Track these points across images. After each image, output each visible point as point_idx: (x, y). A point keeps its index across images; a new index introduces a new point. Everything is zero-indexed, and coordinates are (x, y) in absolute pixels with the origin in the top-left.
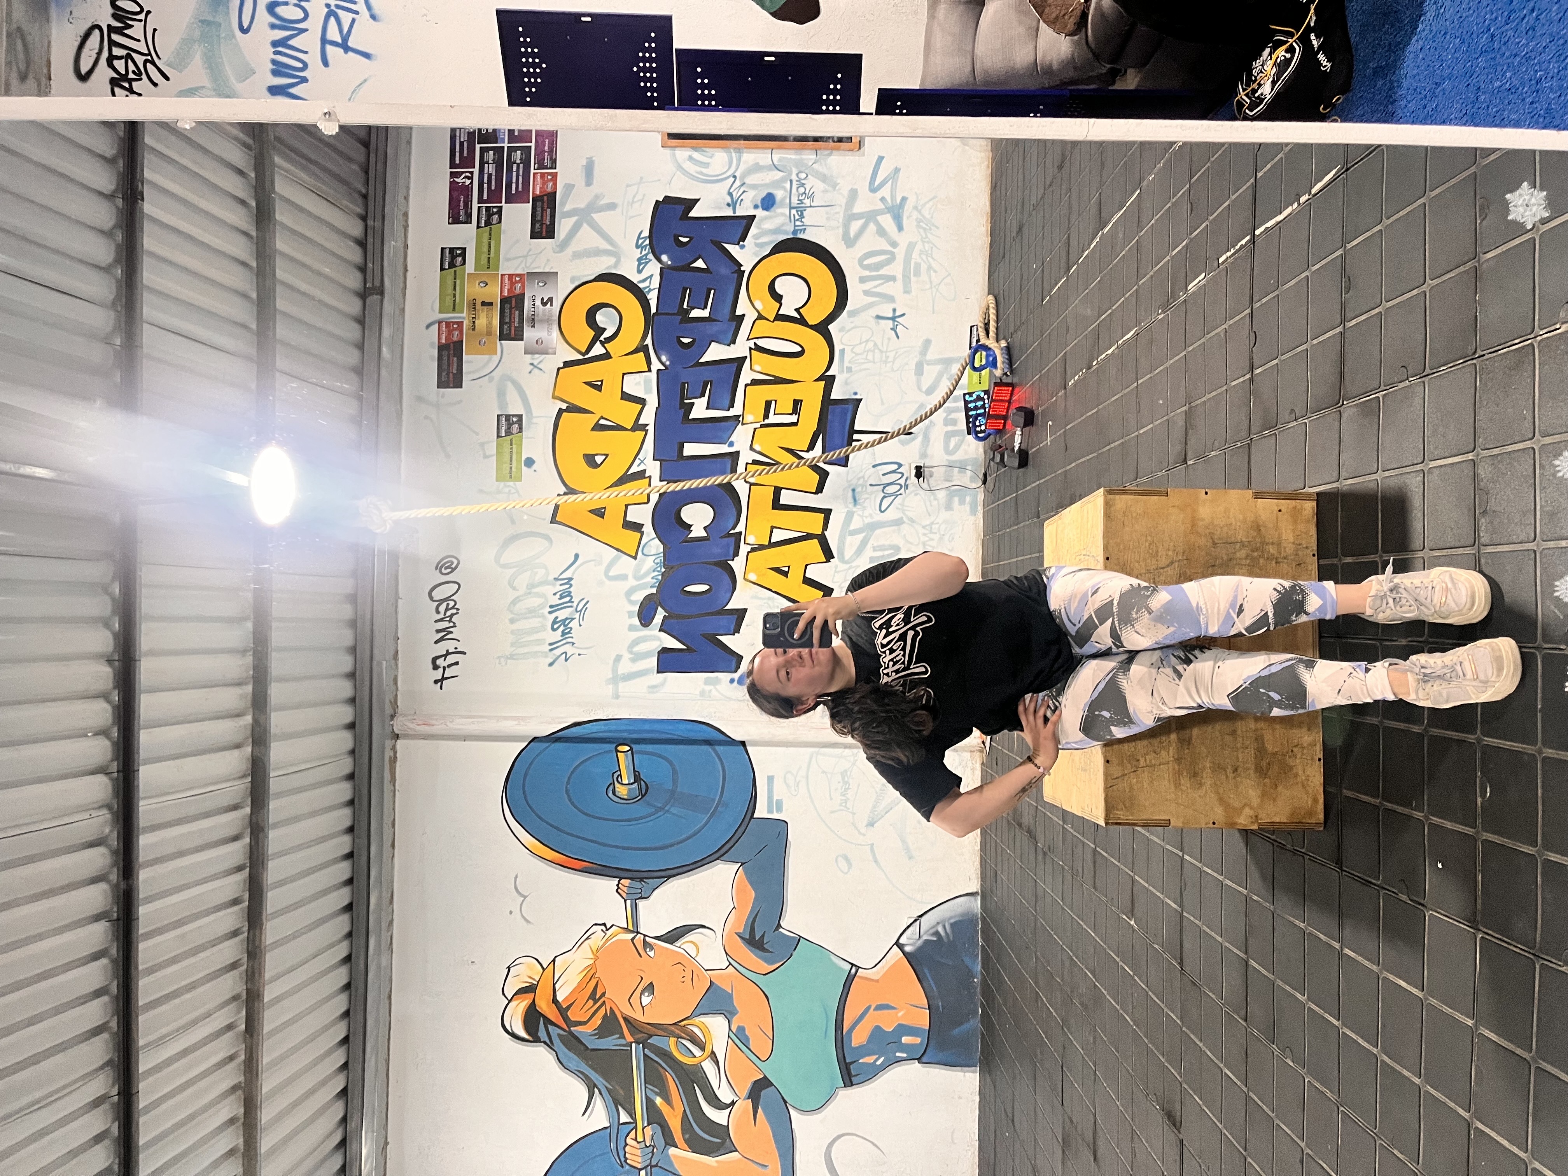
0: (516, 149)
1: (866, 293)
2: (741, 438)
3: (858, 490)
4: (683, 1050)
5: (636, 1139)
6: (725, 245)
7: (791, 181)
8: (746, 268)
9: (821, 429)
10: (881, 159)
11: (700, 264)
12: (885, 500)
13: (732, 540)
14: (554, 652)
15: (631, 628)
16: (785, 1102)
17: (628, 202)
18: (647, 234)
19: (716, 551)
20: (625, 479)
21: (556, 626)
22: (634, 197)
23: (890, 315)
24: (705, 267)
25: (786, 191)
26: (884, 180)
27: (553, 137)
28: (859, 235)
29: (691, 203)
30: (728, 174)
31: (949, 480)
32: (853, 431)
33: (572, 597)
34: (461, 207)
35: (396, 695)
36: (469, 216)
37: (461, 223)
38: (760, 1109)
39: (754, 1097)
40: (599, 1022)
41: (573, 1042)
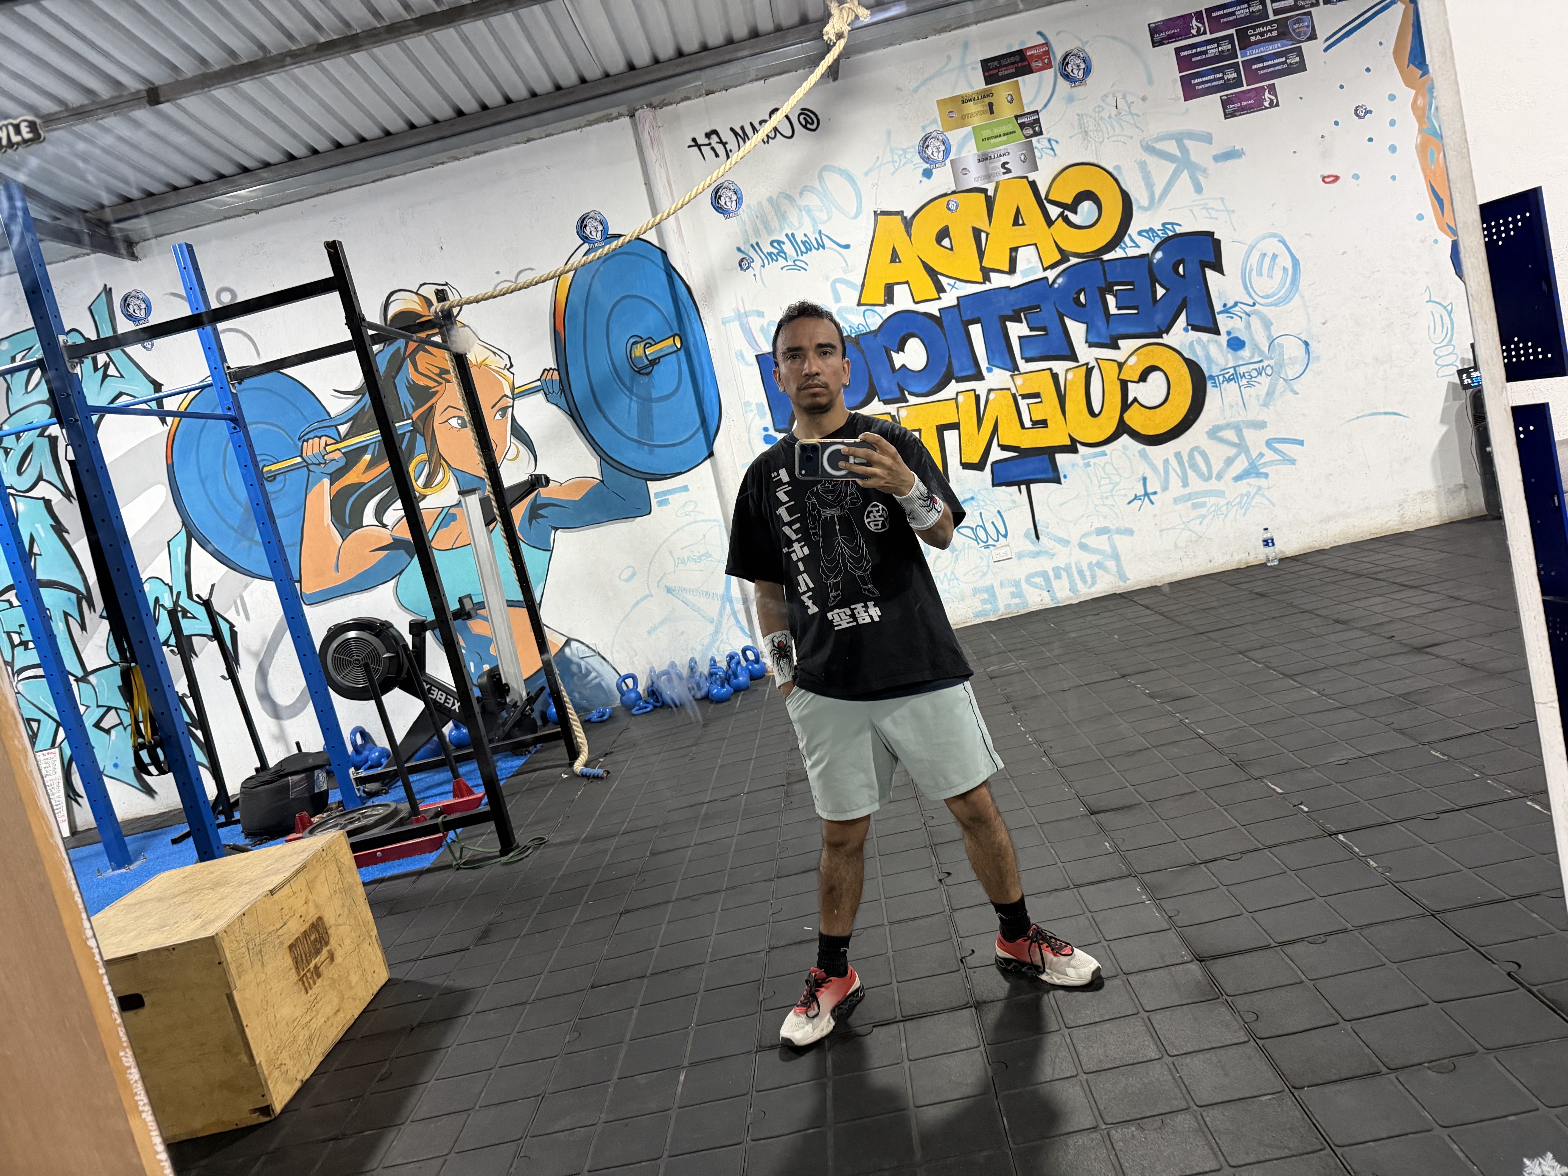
0: (1237, 71)
1: (1166, 461)
2: (997, 378)
3: (974, 503)
4: (419, 469)
5: (326, 445)
6: (1184, 312)
7: (1261, 361)
8: (1166, 339)
9: (1024, 453)
10: (1301, 443)
11: (1160, 292)
12: (970, 530)
13: (898, 395)
14: (751, 249)
16: (400, 573)
17: (1206, 204)
18: (1178, 232)
19: (885, 382)
20: (933, 275)
21: (775, 244)
22: (1212, 209)
23: (1149, 491)
24: (1158, 298)
25: (1250, 358)
26: (1281, 452)
27: (1258, 106)
28: (1222, 440)
29: (1218, 268)
30: (1256, 297)
31: (1002, 584)
32: (1028, 483)
33: (806, 253)
34: (1168, 33)
35: (672, 104)
36: (1161, 43)
37: (1152, 37)
38: (386, 552)
39: (397, 544)
40: (421, 383)
41: (397, 363)
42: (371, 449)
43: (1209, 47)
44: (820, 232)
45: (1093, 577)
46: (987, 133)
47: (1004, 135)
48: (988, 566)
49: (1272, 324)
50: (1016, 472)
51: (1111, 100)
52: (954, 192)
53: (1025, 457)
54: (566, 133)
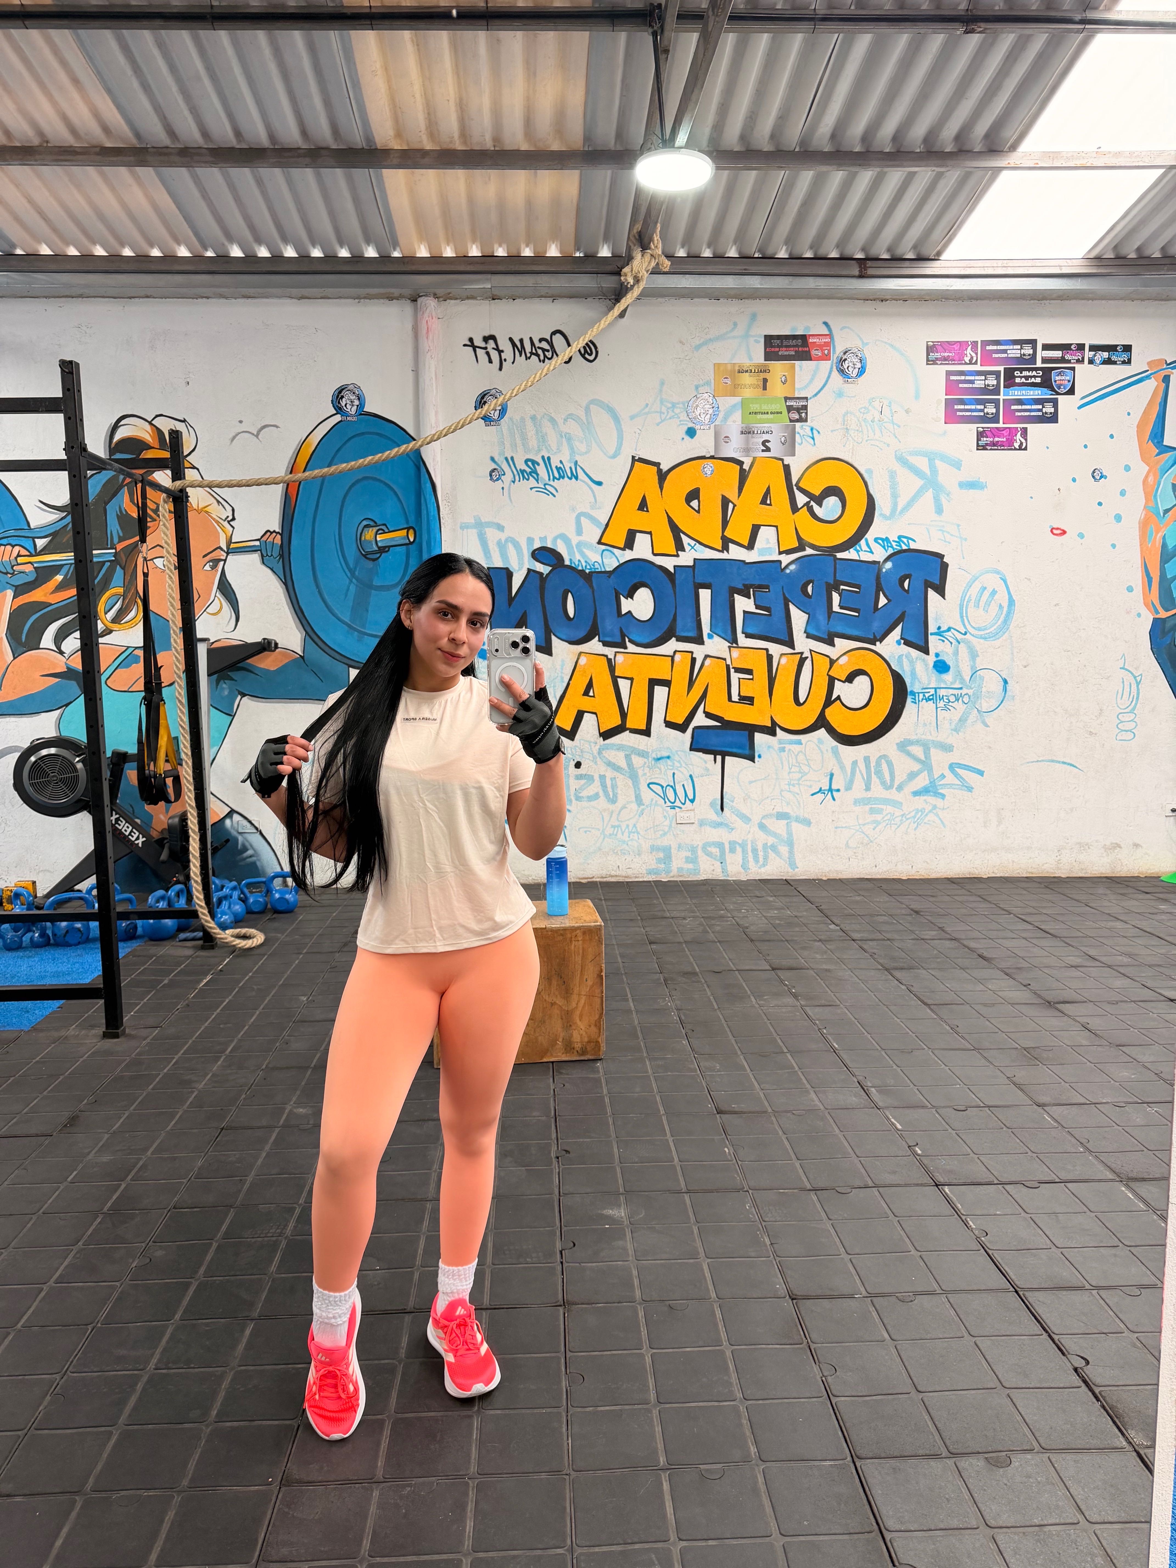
0: (997, 407)
1: (855, 763)
2: (716, 645)
3: (669, 762)
4: (111, 602)
5: (19, 555)
6: (900, 625)
7: (961, 688)
8: (879, 647)
9: (727, 725)
10: (981, 773)
11: (883, 601)
12: (660, 788)
13: (618, 639)
14: (505, 461)
15: (530, 540)
16: (67, 705)
17: (943, 526)
18: (912, 547)
19: (609, 624)
20: (676, 531)
21: (530, 463)
22: (948, 532)
23: (834, 787)
24: (879, 606)
25: (952, 683)
26: (961, 777)
27: (1008, 445)
28: (909, 754)
29: (941, 590)
30: (968, 627)
31: (680, 847)
32: (724, 754)
33: (559, 479)
34: (943, 354)
35: (456, 299)
36: (934, 362)
37: (928, 354)
38: (58, 680)
39: (68, 674)
41: (111, 491)
42: (64, 570)
43: (977, 378)
44: (576, 463)
45: (765, 858)
46: (755, 407)
47: (772, 413)
48: (670, 826)
49: (978, 656)
50: (714, 741)
51: (877, 404)
52: (712, 457)
53: (727, 728)
54: (343, 301)
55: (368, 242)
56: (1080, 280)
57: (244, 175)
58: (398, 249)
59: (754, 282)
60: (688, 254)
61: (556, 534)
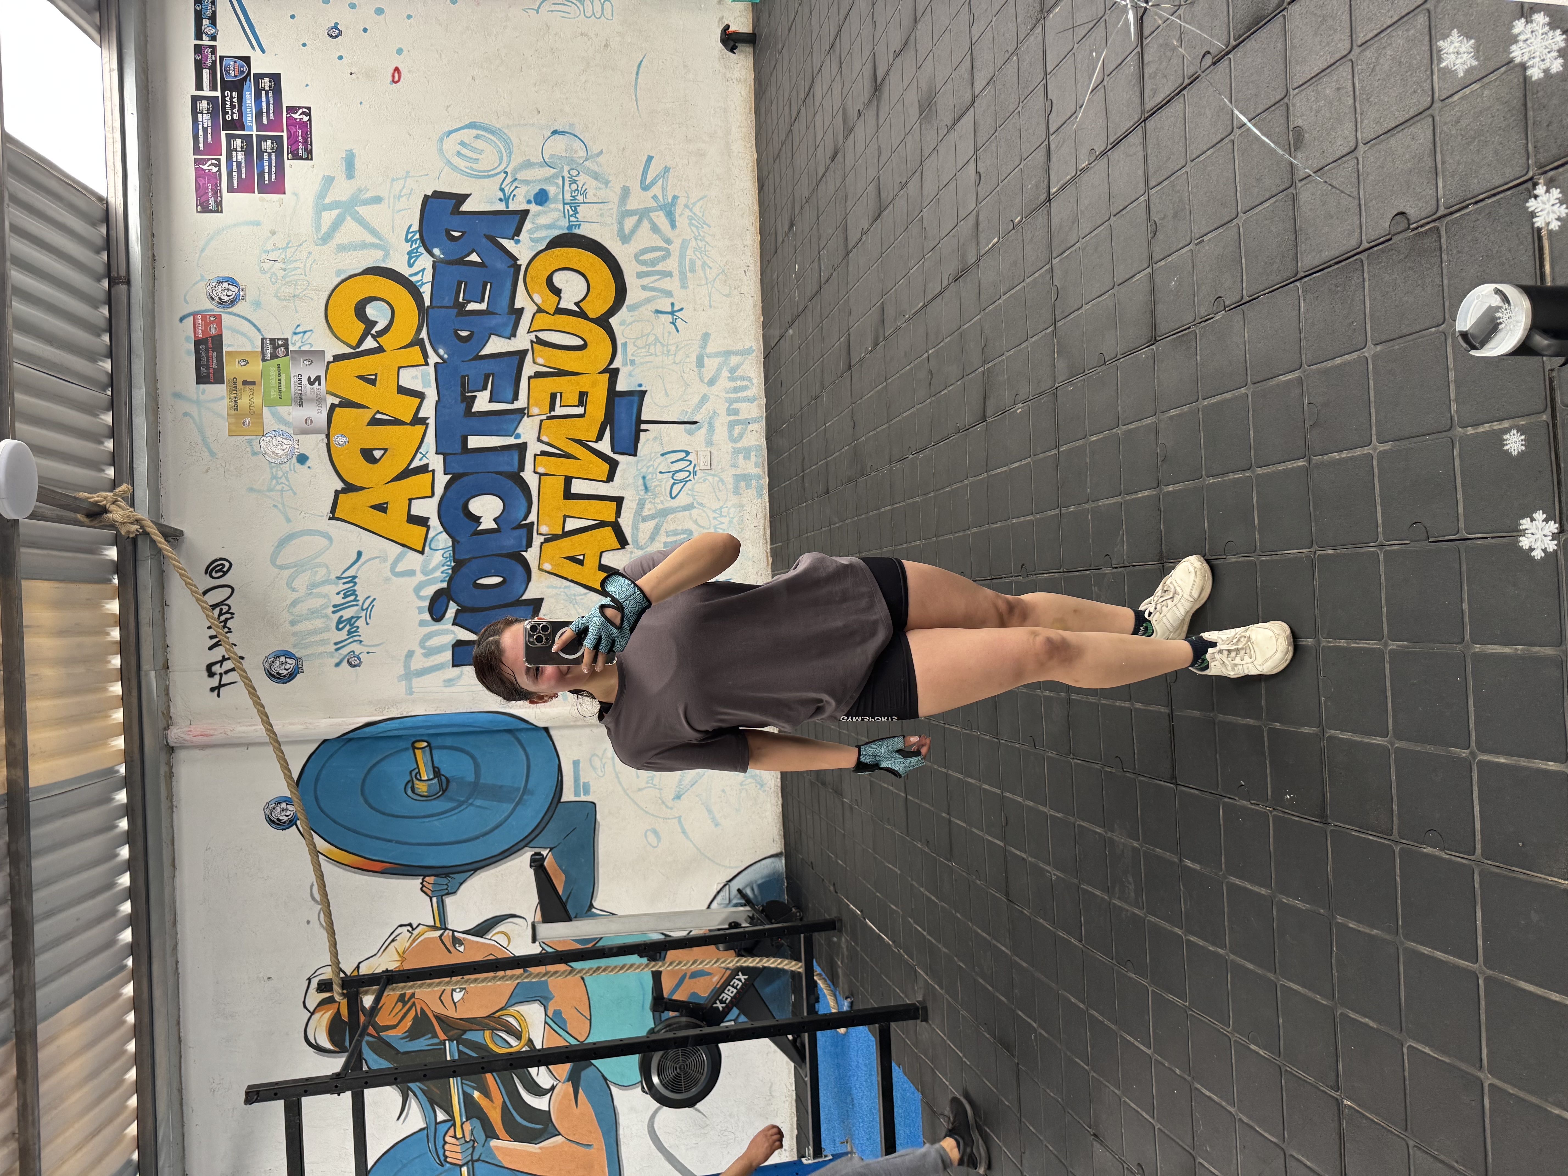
0: (266, 138)
1: (644, 288)
2: (527, 430)
3: (649, 477)
4: (500, 1042)
5: (455, 1137)
6: (499, 240)
7: (563, 178)
8: (523, 262)
9: (609, 419)
10: (650, 159)
11: (474, 257)
12: (675, 487)
13: (523, 532)
14: (340, 651)
15: (422, 623)
16: (605, 1079)
17: (394, 197)
18: (417, 229)
19: (509, 542)
20: (407, 473)
21: (341, 626)
22: (401, 191)
23: (669, 310)
24: (480, 260)
25: (558, 187)
26: (655, 178)
27: (306, 127)
28: (633, 232)
29: (463, 198)
30: (499, 170)
31: (734, 466)
32: (639, 421)
33: (357, 596)
34: (210, 195)
35: (169, 706)
36: (219, 204)
37: (211, 211)
38: (581, 1090)
39: (574, 1079)
40: (409, 1024)
41: (383, 1048)
42: (468, 1090)
43: (234, 159)
44: (339, 578)
45: (743, 378)
46: (274, 393)
47: (279, 375)
48: (714, 475)
49: (529, 160)
50: (626, 432)
51: (267, 265)
52: (328, 436)
53: (613, 420)
54: (175, 823)
55: (110, 800)
56: (125, 51)
57: (42, 931)
58: (117, 768)
59: (139, 395)
60: (110, 465)
61: (415, 597)
